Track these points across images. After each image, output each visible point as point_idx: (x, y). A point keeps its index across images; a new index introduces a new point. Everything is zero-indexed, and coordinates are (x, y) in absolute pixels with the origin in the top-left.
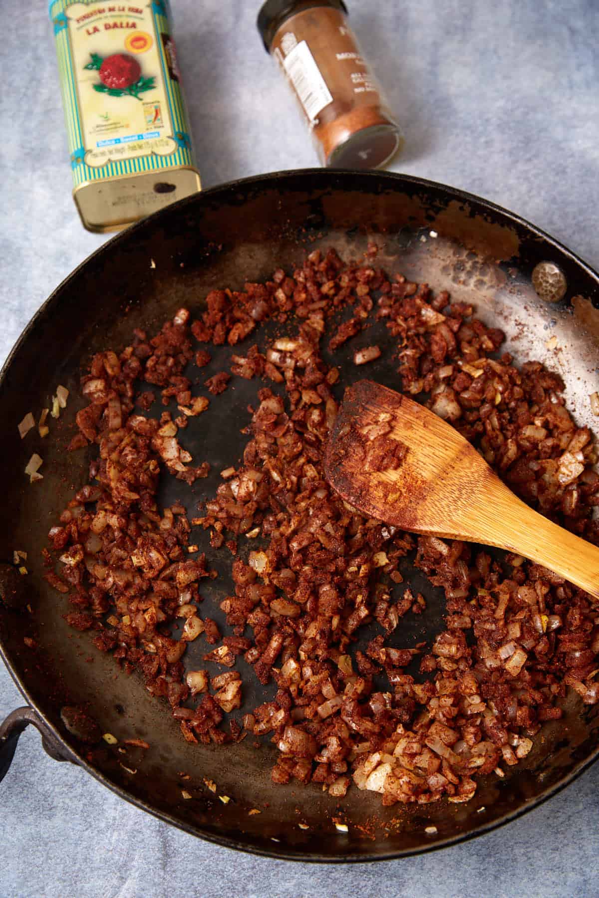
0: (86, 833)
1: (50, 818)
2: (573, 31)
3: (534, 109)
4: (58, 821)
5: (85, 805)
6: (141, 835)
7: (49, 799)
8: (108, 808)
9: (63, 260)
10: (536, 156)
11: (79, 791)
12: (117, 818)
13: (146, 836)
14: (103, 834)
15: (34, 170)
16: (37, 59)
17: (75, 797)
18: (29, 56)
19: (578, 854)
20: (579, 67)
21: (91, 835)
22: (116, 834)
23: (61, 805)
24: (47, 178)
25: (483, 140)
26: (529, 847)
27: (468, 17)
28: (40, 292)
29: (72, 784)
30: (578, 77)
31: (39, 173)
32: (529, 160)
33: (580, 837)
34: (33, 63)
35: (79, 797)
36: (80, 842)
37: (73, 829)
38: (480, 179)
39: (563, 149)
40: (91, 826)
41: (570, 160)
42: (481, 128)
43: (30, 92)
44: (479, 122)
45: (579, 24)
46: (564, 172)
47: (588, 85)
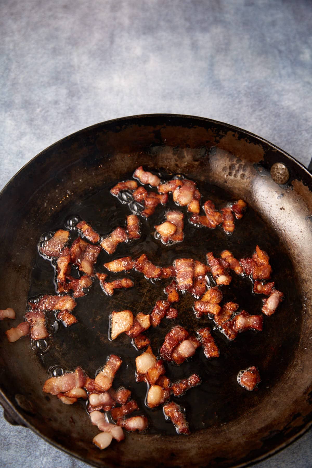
0: (28, 458)
1: (7, 450)
2: (280, 52)
3: (263, 87)
4: (12, 452)
5: (28, 442)
6: (60, 459)
7: (7, 439)
8: (41, 444)
9: (20, 155)
10: (265, 108)
11: (25, 434)
12: (46, 449)
13: (63, 459)
14: (38, 458)
15: (6, 112)
16: (9, 59)
17: (22, 438)
18: (5, 57)
19: (306, 465)
20: (284, 67)
21: (31, 459)
22: (45, 458)
23: (14, 442)
24: (13, 115)
25: (237, 100)
26: (278, 462)
27: (228, 44)
28: (8, 171)
29: (20, 431)
30: (283, 72)
31: (9, 113)
32: (261, 110)
33: (306, 455)
34: (7, 61)
35: (24, 438)
36: (24, 464)
37: (21, 456)
38: (236, 119)
39: (278, 105)
40: (31, 454)
41: (282, 110)
42: (236, 95)
43: (5, 75)
44: (235, 92)
45: (283, 48)
46: (279, 116)
47: (289, 76)
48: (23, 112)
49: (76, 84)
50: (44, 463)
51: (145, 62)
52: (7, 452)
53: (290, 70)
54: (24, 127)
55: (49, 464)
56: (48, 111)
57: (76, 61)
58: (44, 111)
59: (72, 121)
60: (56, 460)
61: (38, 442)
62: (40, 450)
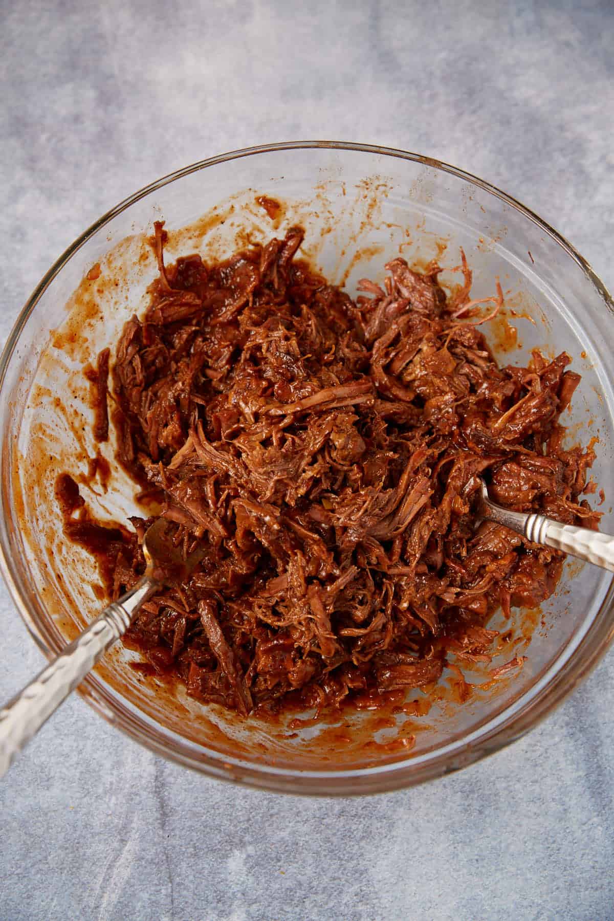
48: (13, 142)
49: (112, 76)
50: (111, 805)
51: (244, 18)
52: (47, 792)
53: (530, 17)
54: (20, 175)
55: (121, 807)
56: (62, 140)
57: (107, 23)
58: (54, 140)
59: (112, 159)
60: (132, 799)
61: (99, 771)
62: (104, 784)
